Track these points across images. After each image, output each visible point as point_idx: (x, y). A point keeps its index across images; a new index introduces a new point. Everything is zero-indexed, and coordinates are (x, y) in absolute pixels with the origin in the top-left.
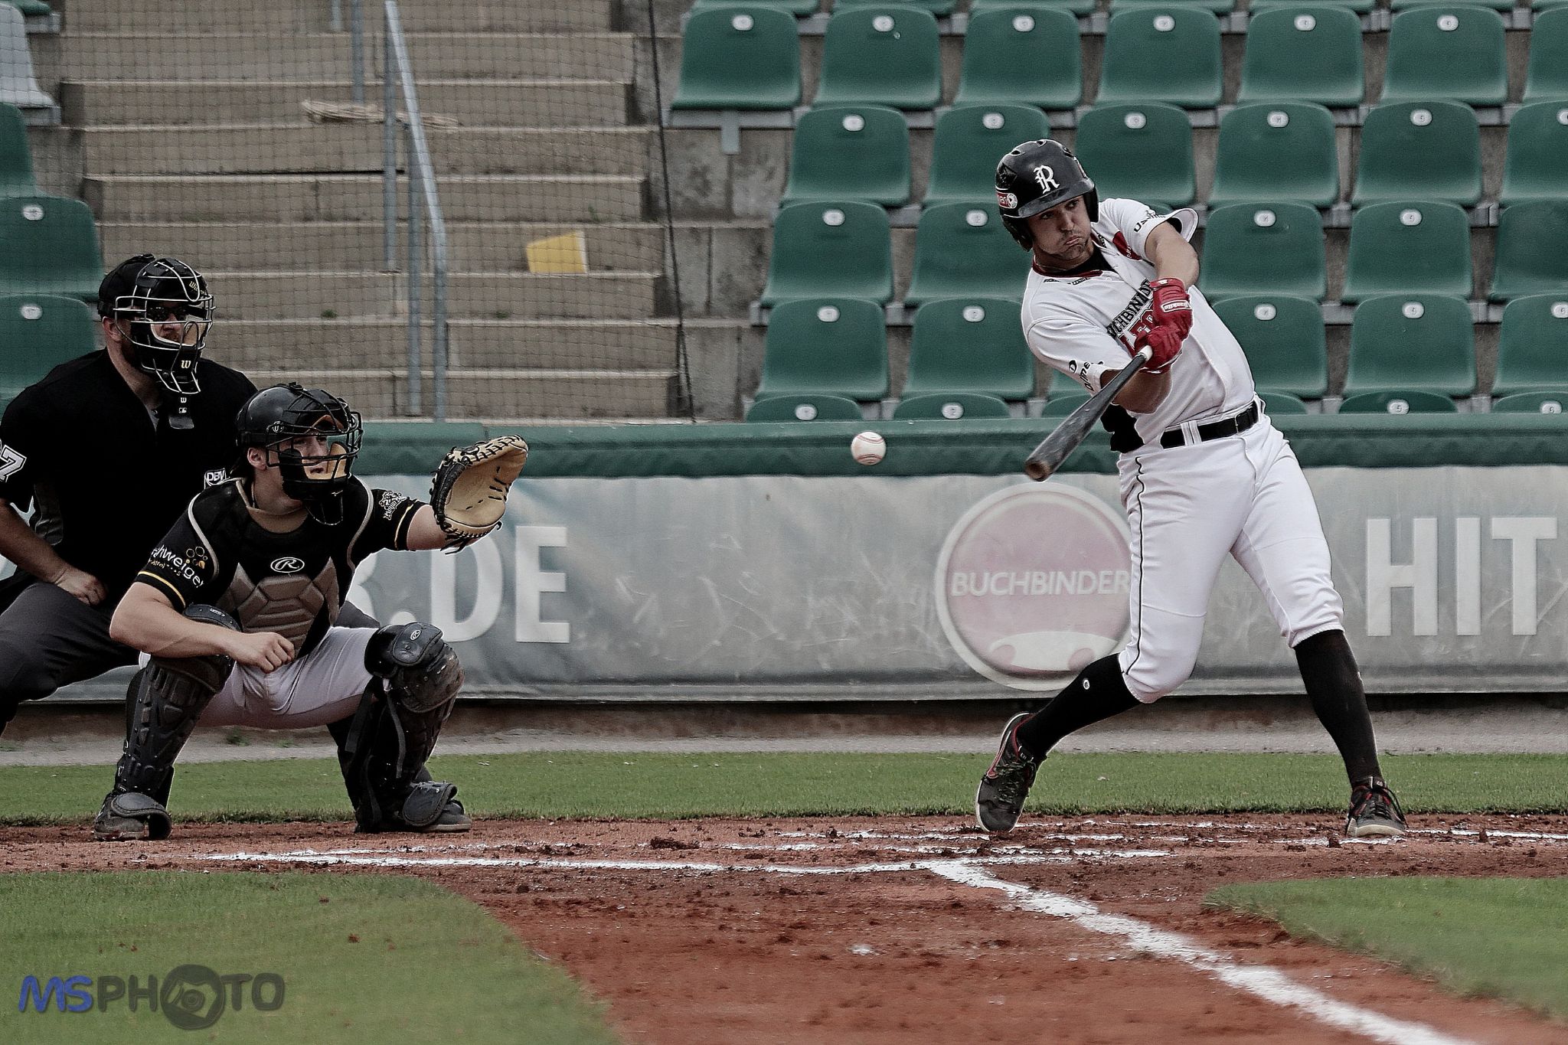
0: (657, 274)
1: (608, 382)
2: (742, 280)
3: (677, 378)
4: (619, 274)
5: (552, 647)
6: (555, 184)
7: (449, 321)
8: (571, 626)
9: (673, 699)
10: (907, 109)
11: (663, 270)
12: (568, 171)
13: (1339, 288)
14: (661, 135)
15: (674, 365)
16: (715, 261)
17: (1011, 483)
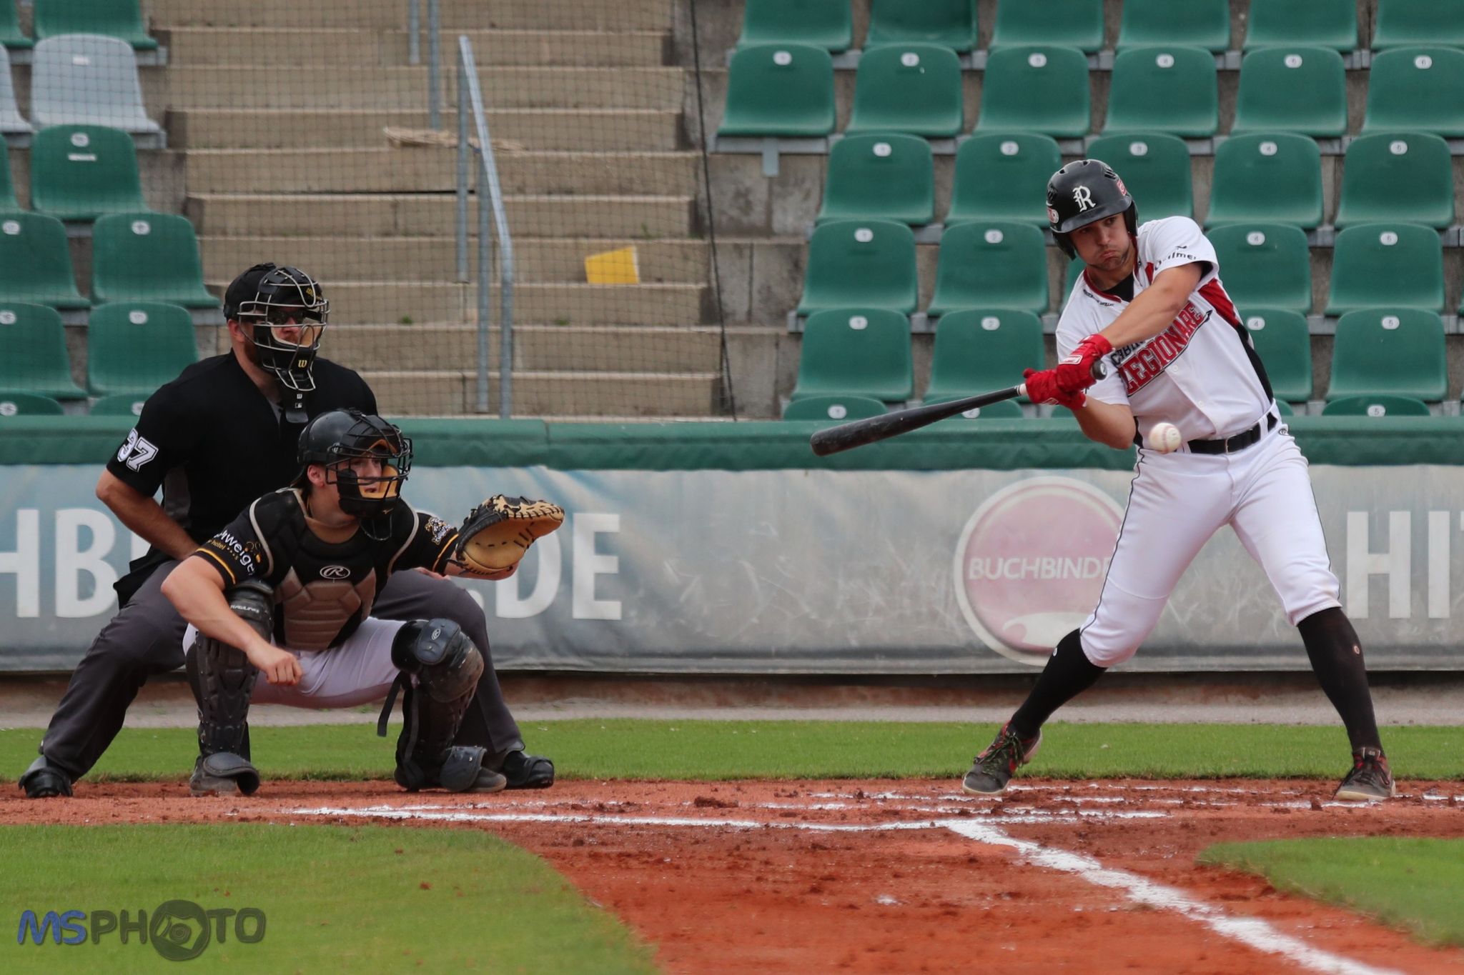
0: (703, 285)
1: (658, 383)
2: (781, 292)
3: (721, 380)
4: (668, 285)
5: (606, 624)
6: (610, 203)
7: (516, 328)
8: (623, 605)
9: (715, 671)
10: (932, 138)
11: (709, 281)
12: (622, 191)
13: (1324, 302)
14: (705, 158)
15: (718, 367)
16: (756, 274)
17: (1024, 477)
